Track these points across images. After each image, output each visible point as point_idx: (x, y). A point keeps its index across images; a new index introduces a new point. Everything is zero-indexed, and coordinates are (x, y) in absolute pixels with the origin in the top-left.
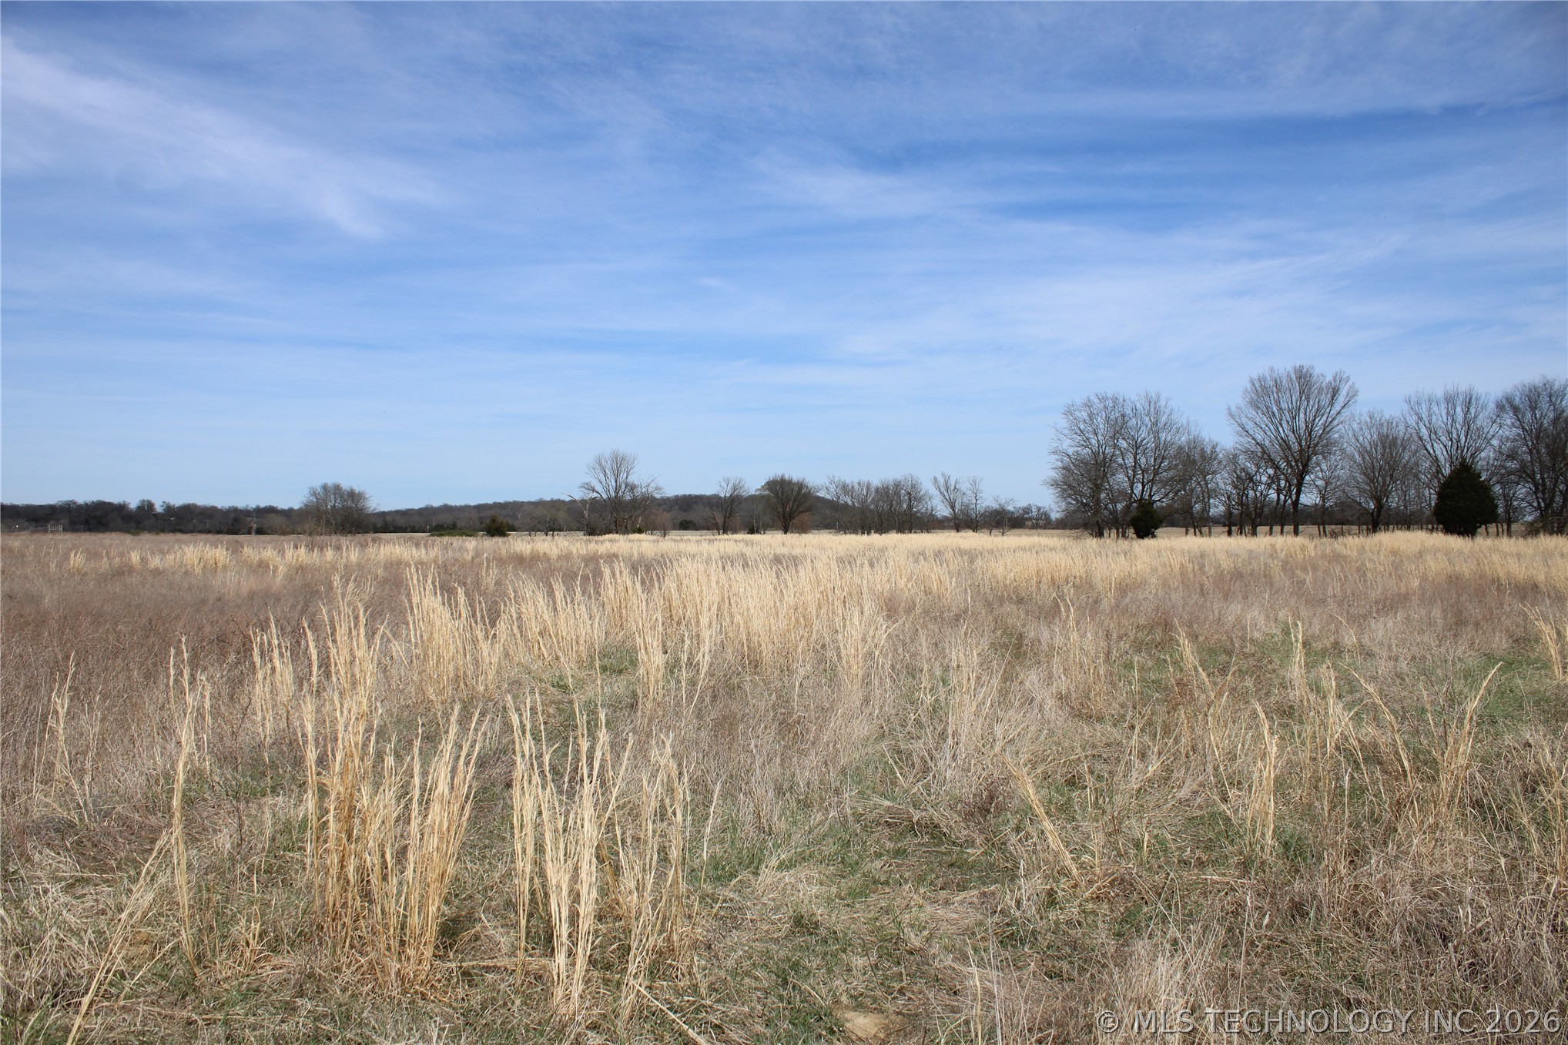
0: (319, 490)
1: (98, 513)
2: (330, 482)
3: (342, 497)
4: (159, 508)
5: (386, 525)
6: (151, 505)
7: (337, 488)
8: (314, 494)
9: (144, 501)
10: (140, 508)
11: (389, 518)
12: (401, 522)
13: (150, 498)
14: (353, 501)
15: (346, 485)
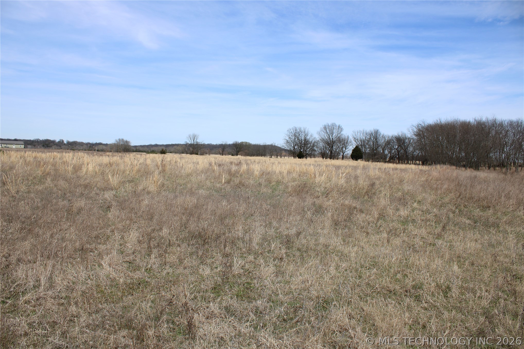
0: (118, 140)
1: (47, 143)
2: (121, 138)
3: (124, 142)
4: (65, 142)
5: (137, 150)
6: (63, 141)
7: (123, 140)
8: (117, 141)
9: (61, 140)
10: (59, 142)
11: (138, 148)
12: (141, 149)
13: (63, 139)
14: (127, 143)
15: (125, 139)
